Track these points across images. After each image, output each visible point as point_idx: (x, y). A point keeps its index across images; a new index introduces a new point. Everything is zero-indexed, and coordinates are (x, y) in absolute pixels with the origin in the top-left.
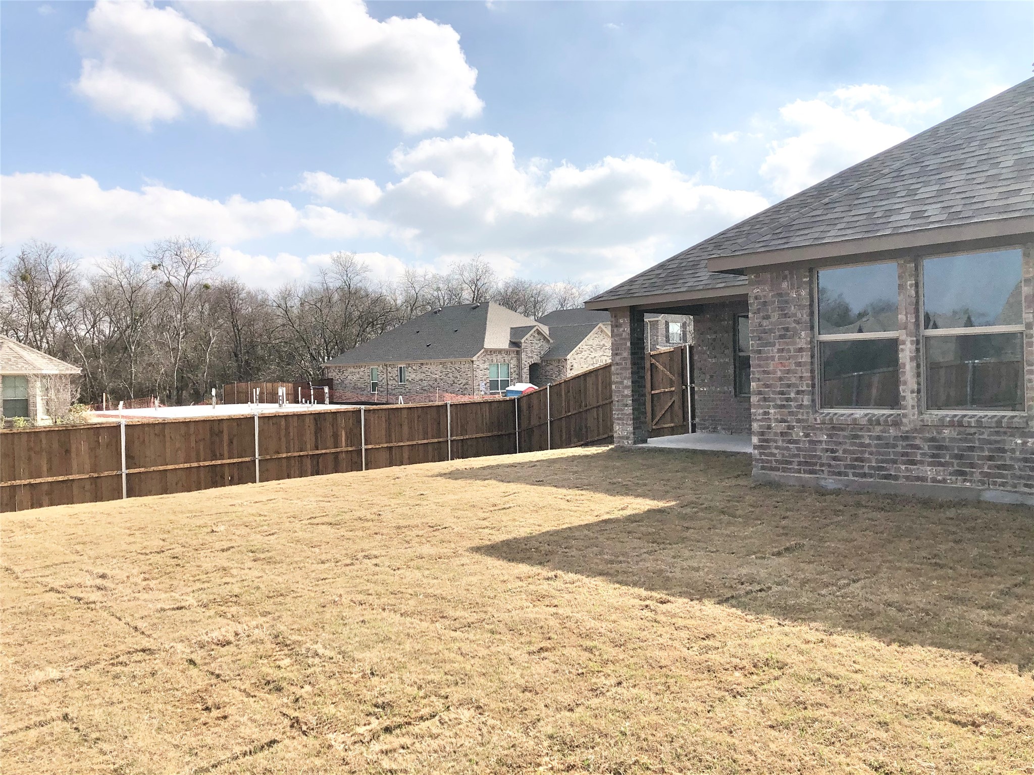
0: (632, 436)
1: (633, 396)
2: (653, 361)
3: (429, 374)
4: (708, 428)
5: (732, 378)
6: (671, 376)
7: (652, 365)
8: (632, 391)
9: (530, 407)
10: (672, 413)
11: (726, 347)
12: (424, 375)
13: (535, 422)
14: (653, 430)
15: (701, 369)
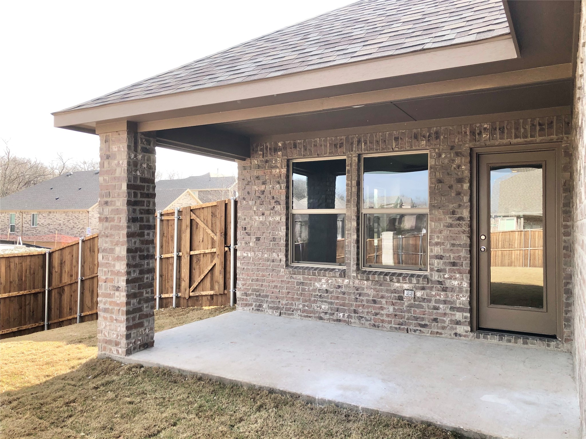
0: (124, 341)
1: (128, 273)
2: (193, 217)
3: (55, 220)
4: (251, 305)
5: (283, 242)
6: (212, 235)
7: (191, 220)
8: (128, 265)
9: (62, 263)
10: (212, 279)
11: (278, 202)
12: (51, 221)
13: (66, 280)
14: (190, 297)
15: (245, 229)
